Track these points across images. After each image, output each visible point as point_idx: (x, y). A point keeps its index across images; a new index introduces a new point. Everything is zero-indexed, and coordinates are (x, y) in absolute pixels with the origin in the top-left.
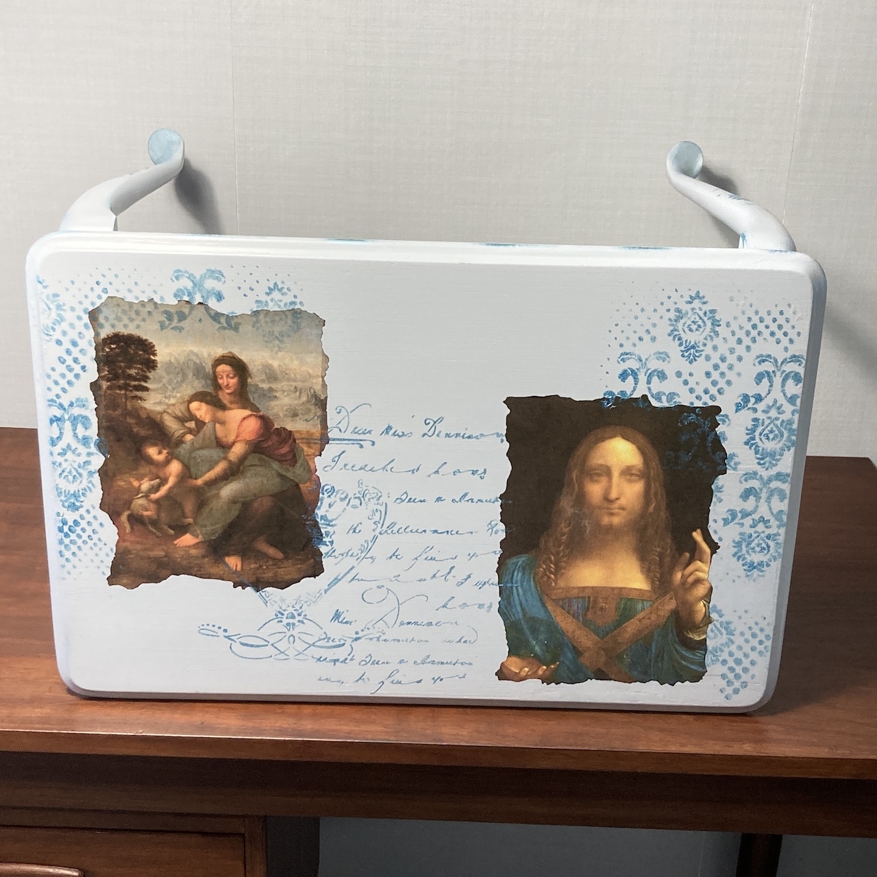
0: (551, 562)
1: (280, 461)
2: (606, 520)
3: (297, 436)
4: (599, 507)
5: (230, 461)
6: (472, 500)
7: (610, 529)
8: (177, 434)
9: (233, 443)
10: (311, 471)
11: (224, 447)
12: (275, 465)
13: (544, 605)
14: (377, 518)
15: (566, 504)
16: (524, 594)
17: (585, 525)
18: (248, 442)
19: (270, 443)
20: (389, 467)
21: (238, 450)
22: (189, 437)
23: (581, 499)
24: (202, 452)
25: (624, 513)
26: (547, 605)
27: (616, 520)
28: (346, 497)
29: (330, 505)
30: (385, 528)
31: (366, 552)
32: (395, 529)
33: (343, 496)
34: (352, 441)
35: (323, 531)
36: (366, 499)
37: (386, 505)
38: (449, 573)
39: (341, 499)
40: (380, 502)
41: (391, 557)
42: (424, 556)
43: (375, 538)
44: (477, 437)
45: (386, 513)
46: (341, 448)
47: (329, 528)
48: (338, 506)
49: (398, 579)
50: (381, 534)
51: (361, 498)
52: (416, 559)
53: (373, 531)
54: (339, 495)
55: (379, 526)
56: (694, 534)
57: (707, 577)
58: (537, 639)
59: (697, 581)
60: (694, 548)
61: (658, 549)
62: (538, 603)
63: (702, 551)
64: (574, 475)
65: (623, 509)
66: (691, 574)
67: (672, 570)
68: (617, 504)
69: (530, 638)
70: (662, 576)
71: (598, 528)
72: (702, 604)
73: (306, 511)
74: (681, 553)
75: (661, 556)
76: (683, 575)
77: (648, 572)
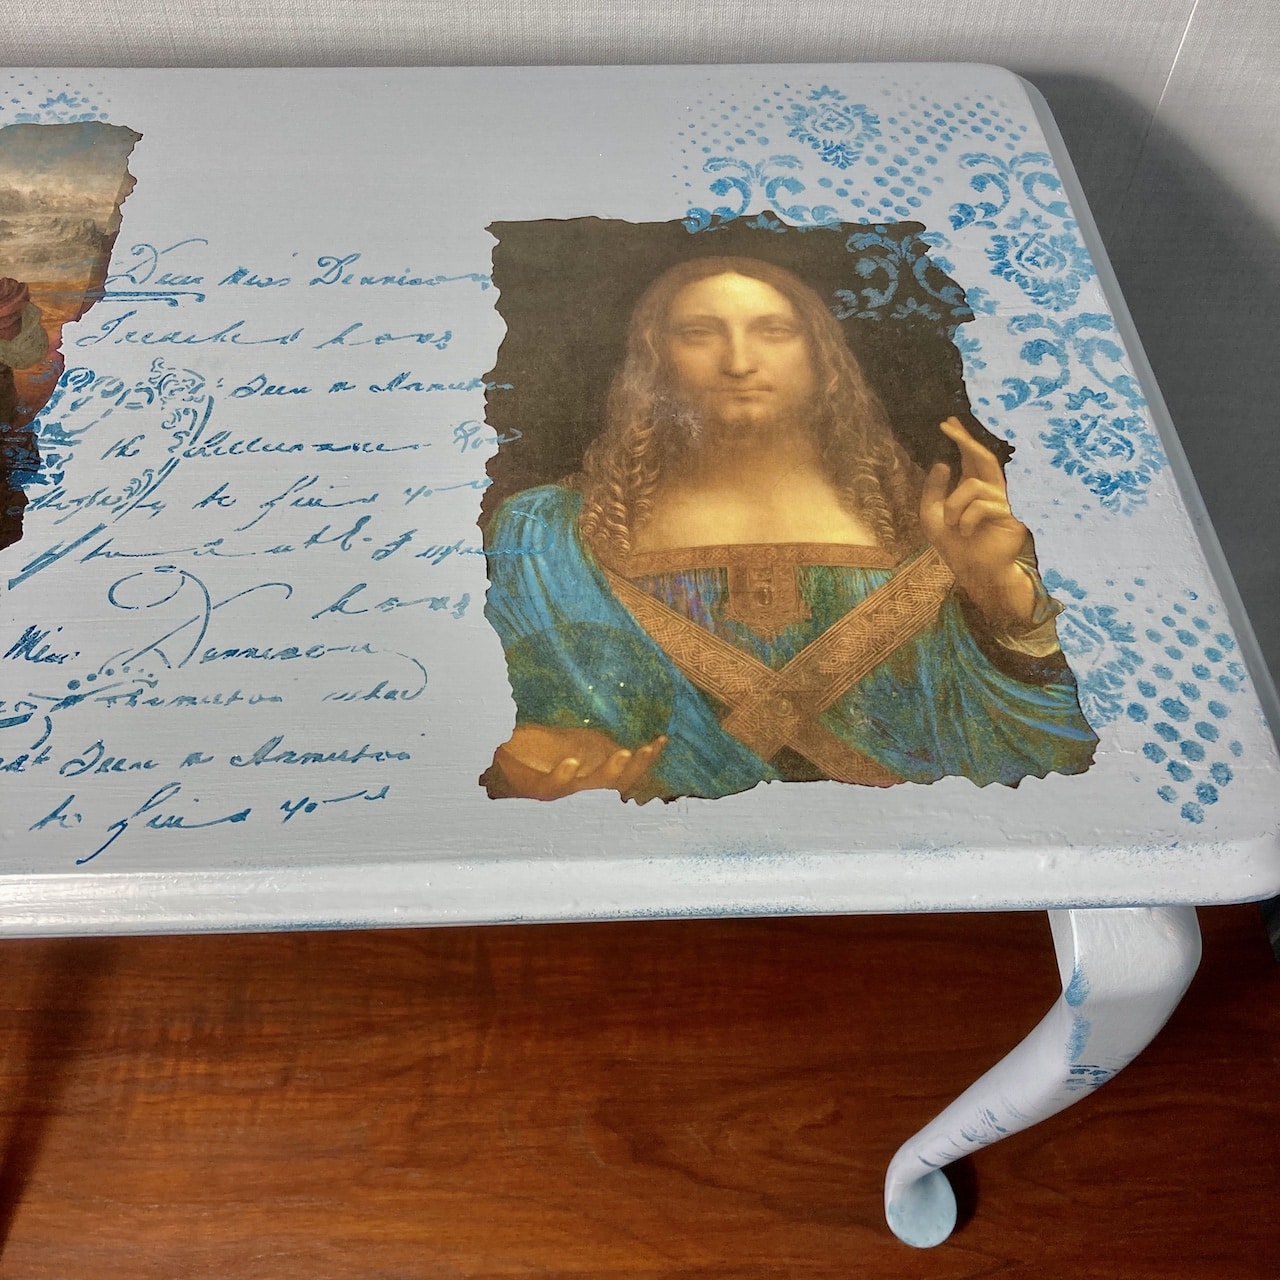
0: (616, 499)
2: (733, 411)
3: (31, 290)
4: (713, 389)
6: (418, 386)
7: (745, 427)
10: (46, 349)
13: (606, 593)
14: (185, 423)
15: (636, 386)
16: (554, 572)
17: (686, 423)
23: (669, 376)
25: (772, 397)
26: (615, 593)
27: (756, 410)
28: (118, 389)
29: (74, 406)
30: (200, 443)
31: (143, 493)
32: (226, 445)
33: (111, 388)
34: (155, 296)
35: (43, 454)
36: (165, 392)
37: (211, 400)
38: (354, 532)
39: (105, 394)
40: (198, 395)
41: (205, 502)
42: (292, 497)
43: (172, 465)
44: (430, 282)
45: (207, 416)
46: (126, 307)
47: (61, 450)
48: (97, 404)
49: (217, 549)
50: (187, 455)
51: (153, 390)
52: (271, 504)
53: (170, 450)
54: (102, 387)
55: (187, 440)
56: (945, 427)
57: (1007, 510)
58: (594, 678)
59: (988, 521)
60: (954, 454)
61: (871, 461)
62: (592, 591)
63: (975, 459)
64: (647, 335)
65: (769, 389)
66: (966, 507)
67: (916, 500)
68: (752, 381)
69: (578, 676)
70: (896, 514)
71: (717, 427)
72: (1017, 569)
73: (13, 418)
74: (927, 466)
75: (882, 473)
76: (947, 510)
77: (858, 507)
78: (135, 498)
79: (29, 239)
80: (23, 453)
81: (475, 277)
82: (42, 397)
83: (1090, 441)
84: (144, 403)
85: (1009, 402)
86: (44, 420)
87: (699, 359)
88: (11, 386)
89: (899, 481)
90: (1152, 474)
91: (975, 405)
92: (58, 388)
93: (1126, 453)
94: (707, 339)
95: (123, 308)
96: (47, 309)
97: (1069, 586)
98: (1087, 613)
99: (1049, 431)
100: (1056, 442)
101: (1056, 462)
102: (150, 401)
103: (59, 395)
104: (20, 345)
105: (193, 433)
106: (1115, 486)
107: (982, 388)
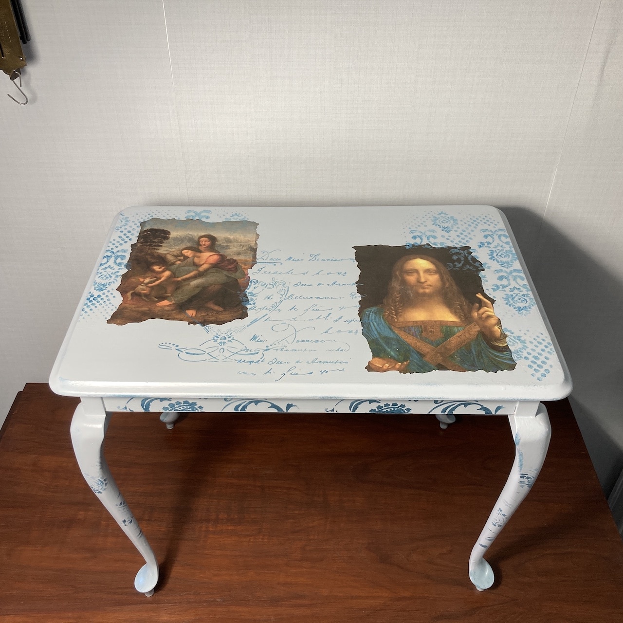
0: (392, 310)
1: (228, 271)
2: (421, 291)
3: (238, 261)
4: (416, 286)
5: (199, 271)
6: (339, 285)
7: (424, 294)
8: (172, 261)
9: (203, 264)
10: (245, 275)
11: (197, 266)
12: (225, 273)
13: (392, 330)
14: (283, 292)
15: (395, 285)
16: (378, 325)
17: (409, 293)
18: (211, 264)
19: (223, 264)
20: (290, 273)
21: (205, 266)
22: (179, 262)
23: (404, 282)
24: (183, 268)
25: (431, 288)
26: (394, 330)
27: (427, 291)
28: (265, 284)
29: (255, 288)
30: (287, 297)
31: (275, 307)
32: (294, 297)
33: (263, 284)
34: (270, 263)
35: (249, 299)
36: (277, 285)
37: (288, 287)
38: (328, 316)
39: (262, 285)
40: (285, 286)
41: (291, 310)
42: (312, 309)
43: (281, 301)
44: (340, 260)
45: (288, 291)
46: (263, 266)
47: (253, 297)
48: (260, 288)
49: (296, 319)
50: (285, 299)
51: (274, 284)
52: (307, 310)
53: (280, 298)
54: (260, 284)
55: (284, 296)
56: (477, 295)
57: (494, 314)
58: (391, 348)
59: (489, 317)
60: (480, 301)
61: (458, 303)
62: (389, 330)
63: (484, 302)
64: (397, 273)
65: (431, 286)
66: (483, 313)
67: (470, 311)
68: (425, 284)
69: (386, 347)
70: (465, 315)
71: (417, 294)
72: (496, 327)
73: (240, 290)
74: (473, 304)
75: (461, 305)
76: (478, 314)
77: (455, 313)
78: (273, 309)
79: (235, 249)
80: (244, 298)
81: (351, 259)
82: (246, 285)
83: (515, 299)
84: (272, 287)
85: (494, 290)
86: (248, 291)
87: (412, 279)
88: (238, 283)
89: (466, 307)
90: (532, 307)
91: (485, 291)
92: (250, 284)
93: (525, 302)
94: (413, 274)
95: (262, 266)
96: (243, 266)
97: (510, 331)
98: (514, 337)
99: (505, 297)
100: (506, 299)
101: (507, 304)
102: (273, 287)
103: (250, 286)
104: (238, 274)
105: (285, 294)
106: (522, 309)
107: (487, 287)
